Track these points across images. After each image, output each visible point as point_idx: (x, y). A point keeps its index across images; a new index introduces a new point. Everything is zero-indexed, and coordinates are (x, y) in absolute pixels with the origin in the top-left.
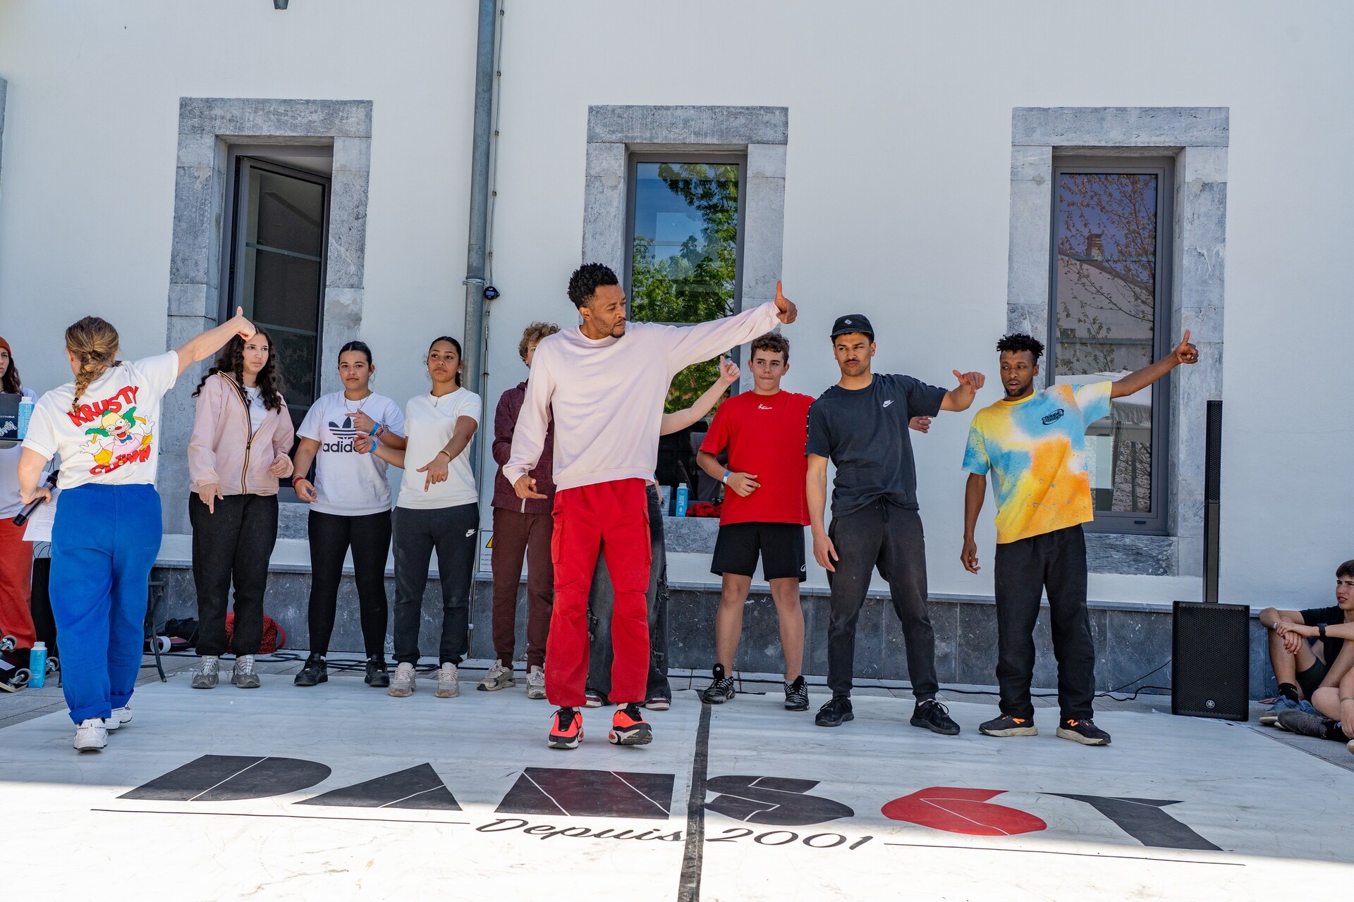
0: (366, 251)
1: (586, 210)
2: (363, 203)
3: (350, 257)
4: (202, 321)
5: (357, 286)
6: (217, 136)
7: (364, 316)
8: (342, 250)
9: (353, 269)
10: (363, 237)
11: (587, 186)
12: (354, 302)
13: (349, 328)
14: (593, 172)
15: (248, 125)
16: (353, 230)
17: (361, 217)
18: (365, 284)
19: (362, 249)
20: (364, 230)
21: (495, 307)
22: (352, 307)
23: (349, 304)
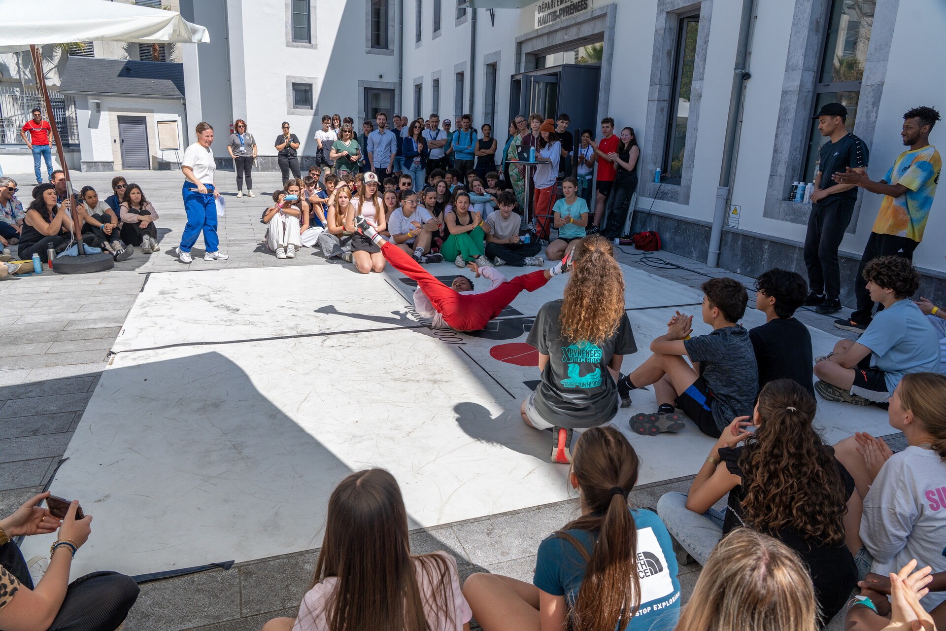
0: (707, 60)
1: (794, 18)
2: (708, 35)
3: (701, 64)
4: (656, 102)
5: (702, 79)
6: (668, 13)
7: (703, 94)
8: (699, 60)
9: (701, 70)
10: (706, 53)
12: (700, 87)
13: (698, 101)
15: (676, 4)
16: (703, 50)
17: (706, 42)
19: (705, 60)
20: (707, 49)
21: (750, 84)
23: (698, 89)
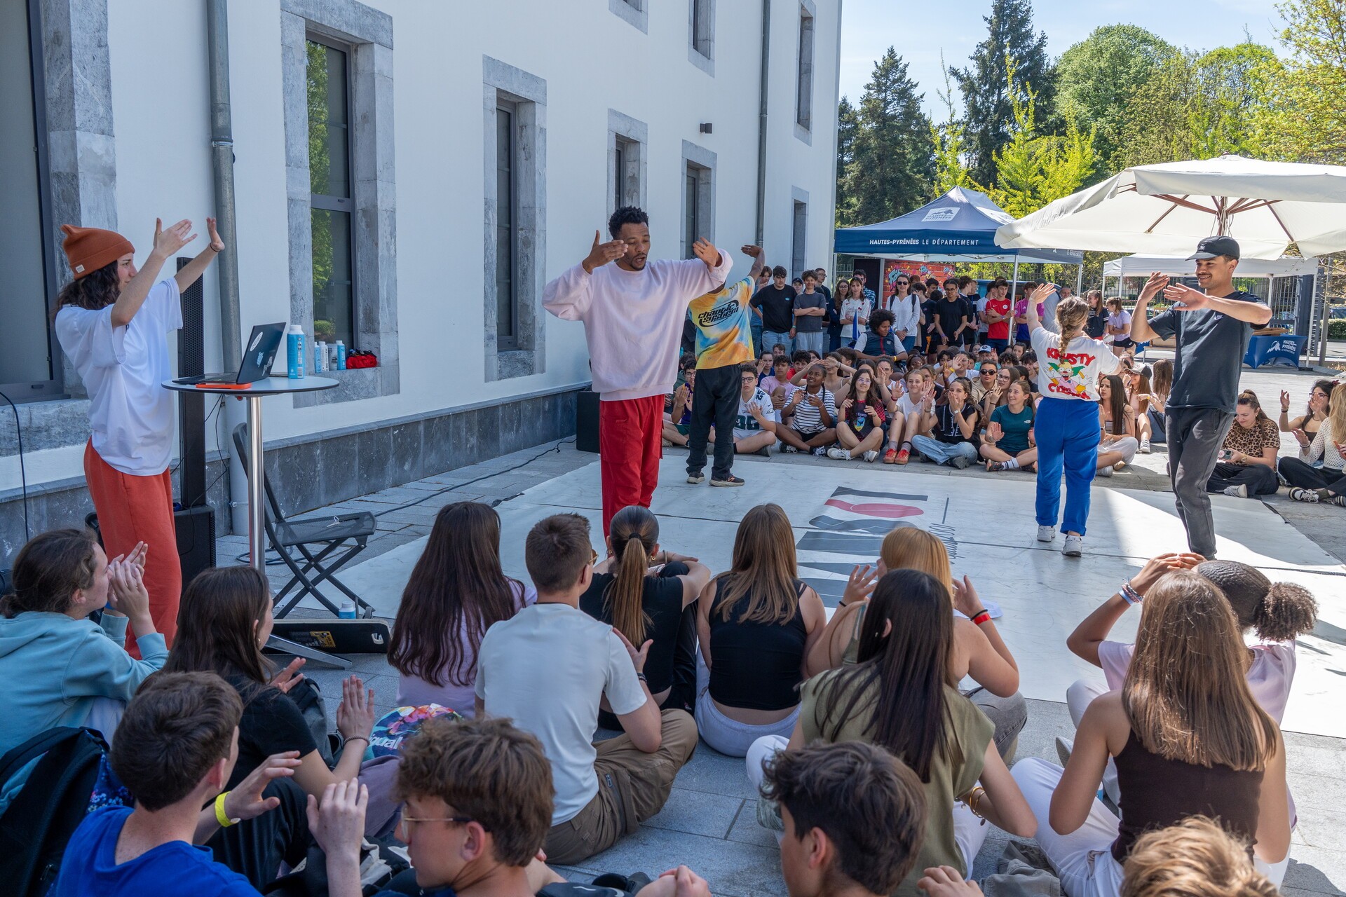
0: (113, 89)
1: (284, 81)
3: (96, 93)
5: (107, 132)
7: (118, 172)
8: (88, 83)
11: (284, 55)
12: (107, 151)
13: (105, 185)
14: (288, 41)
16: (97, 60)
17: (103, 45)
18: (116, 131)
20: (108, 62)
22: (105, 158)
23: (102, 156)
